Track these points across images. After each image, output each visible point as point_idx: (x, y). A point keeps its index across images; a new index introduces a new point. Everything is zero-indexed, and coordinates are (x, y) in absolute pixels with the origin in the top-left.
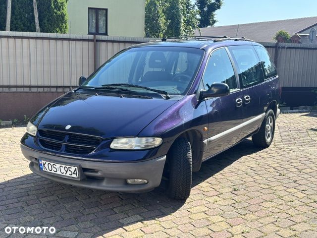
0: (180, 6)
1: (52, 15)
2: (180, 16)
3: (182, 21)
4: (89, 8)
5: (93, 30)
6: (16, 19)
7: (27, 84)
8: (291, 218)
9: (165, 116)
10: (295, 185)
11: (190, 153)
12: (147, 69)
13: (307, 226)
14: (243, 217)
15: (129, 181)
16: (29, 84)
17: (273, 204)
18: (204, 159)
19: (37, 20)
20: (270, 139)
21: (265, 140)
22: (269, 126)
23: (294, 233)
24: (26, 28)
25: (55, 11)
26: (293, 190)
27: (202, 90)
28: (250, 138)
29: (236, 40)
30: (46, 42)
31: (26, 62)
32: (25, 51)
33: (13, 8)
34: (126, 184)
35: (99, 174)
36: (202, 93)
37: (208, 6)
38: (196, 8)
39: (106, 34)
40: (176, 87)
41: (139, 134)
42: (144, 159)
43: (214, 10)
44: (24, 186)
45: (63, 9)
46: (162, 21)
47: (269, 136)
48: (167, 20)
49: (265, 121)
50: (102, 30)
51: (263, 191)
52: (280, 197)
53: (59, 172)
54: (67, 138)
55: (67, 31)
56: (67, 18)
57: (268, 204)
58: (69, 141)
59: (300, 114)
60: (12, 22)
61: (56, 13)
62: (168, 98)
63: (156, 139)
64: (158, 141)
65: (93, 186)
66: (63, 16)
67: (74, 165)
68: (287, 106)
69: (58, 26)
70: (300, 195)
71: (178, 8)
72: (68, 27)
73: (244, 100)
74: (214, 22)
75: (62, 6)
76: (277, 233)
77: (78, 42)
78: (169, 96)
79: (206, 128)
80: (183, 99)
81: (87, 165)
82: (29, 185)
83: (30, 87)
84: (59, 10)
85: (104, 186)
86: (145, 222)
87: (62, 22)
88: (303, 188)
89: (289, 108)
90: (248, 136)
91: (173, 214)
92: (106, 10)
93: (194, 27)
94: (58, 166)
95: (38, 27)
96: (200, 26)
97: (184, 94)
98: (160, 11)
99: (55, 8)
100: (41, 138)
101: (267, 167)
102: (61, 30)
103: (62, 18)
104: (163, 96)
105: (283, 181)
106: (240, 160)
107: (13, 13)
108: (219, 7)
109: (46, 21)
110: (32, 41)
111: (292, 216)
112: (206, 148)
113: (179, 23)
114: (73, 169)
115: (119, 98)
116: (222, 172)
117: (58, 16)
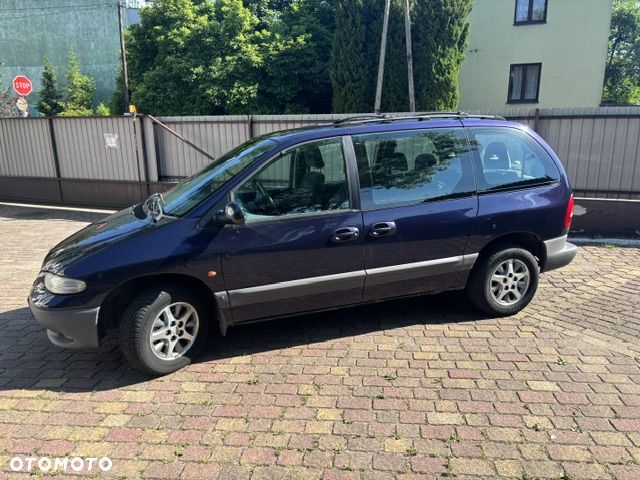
45: (449, 73)
60: (383, 95)
61: (437, 80)
66: (448, 82)
69: (441, 96)
75: (448, 69)
84: (443, 75)
87: (447, 91)
99: (438, 72)
102: (446, 103)
103: (447, 86)
107: (385, 84)
109: (423, 91)
117: (440, 84)
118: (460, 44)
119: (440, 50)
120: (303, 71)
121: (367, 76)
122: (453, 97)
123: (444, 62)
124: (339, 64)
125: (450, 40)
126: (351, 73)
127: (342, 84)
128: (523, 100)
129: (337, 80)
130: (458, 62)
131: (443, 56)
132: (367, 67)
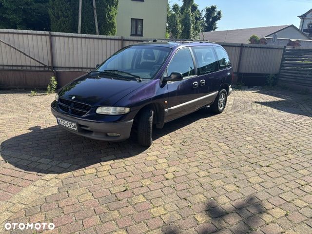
0: (191, 18)
1: (106, 23)
2: (191, 24)
3: (192, 27)
4: (132, 19)
5: (134, 32)
6: (84, 25)
7: (80, 66)
8: (211, 164)
9: (134, 94)
10: (225, 140)
11: (151, 118)
12: (143, 60)
13: (218, 170)
14: (180, 160)
15: (109, 134)
16: (81, 67)
17: (204, 153)
18: (165, 121)
19: (97, 26)
20: (222, 108)
21: (218, 109)
22: (222, 100)
23: (207, 174)
24: (90, 31)
25: (108, 20)
26: (222, 144)
27: (165, 76)
28: (209, 106)
29: (201, 42)
30: (92, 40)
31: (80, 52)
32: (79, 46)
33: (82, 18)
34: (107, 135)
35: (89, 129)
36: (165, 78)
37: (213, 18)
38: (205, 19)
39: (142, 35)
40: (149, 73)
41: (115, 105)
42: (119, 120)
43: (216, 20)
44: (56, 132)
46: (180, 27)
47: (222, 106)
48: (182, 26)
49: (218, 96)
50: (139, 33)
51: (202, 144)
52: (211, 149)
53: (67, 126)
54: (73, 104)
55: (116, 33)
56: (116, 25)
57: (200, 153)
58: (74, 106)
59: (253, 91)
62: (140, 81)
63: (126, 108)
64: (127, 110)
65: (87, 136)
66: (113, 24)
67: (74, 122)
68: (245, 86)
70: (226, 148)
71: (189, 19)
72: (116, 30)
73: (199, 83)
74: (216, 28)
76: (197, 173)
77: (112, 41)
78: (141, 79)
79: (166, 102)
80: (150, 82)
81: (82, 123)
82: (58, 131)
83: (82, 68)
84: (111, 20)
85: (93, 136)
86: (115, 160)
87: (112, 27)
88: (230, 143)
89: (247, 87)
90: (208, 105)
91: (136, 156)
92: (142, 20)
93: (199, 31)
94: (66, 122)
95: (97, 30)
96: (203, 31)
97: (151, 79)
98: (178, 21)
100: (61, 103)
101: (213, 127)
103: (112, 25)
104: (138, 79)
105: (219, 137)
106: (198, 121)
108: (219, 19)
109: (102, 26)
110: (83, 40)
111: (212, 162)
112: (166, 115)
113: (189, 28)
114: (74, 124)
115: (110, 80)
116: (181, 129)
117: (110, 24)
118: (116, 6)
119: (109, 7)
120: (26, 7)
121: (72, 15)
122: (115, 31)
123: (111, 13)
124: (55, 7)
125: (113, 3)
126: (62, 12)
127: (58, 18)
128: (136, 35)
129: (54, 15)
130: (116, 14)
131: (110, 10)
132: (71, 10)
